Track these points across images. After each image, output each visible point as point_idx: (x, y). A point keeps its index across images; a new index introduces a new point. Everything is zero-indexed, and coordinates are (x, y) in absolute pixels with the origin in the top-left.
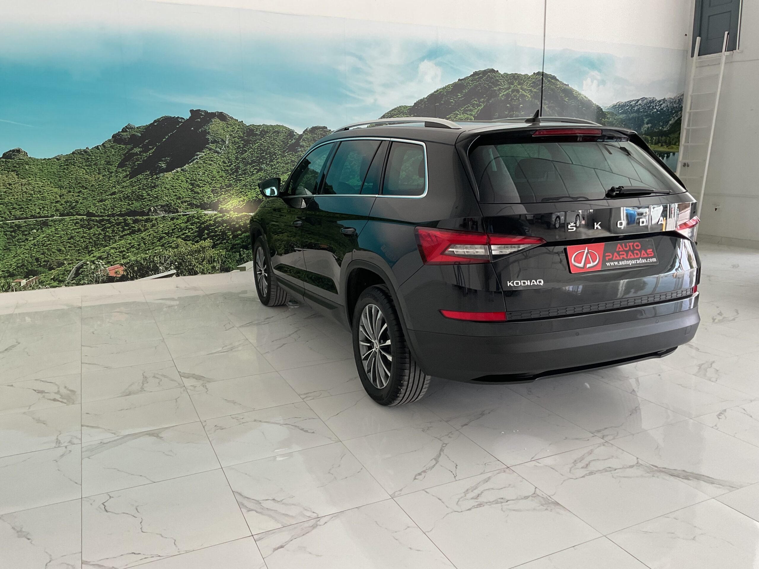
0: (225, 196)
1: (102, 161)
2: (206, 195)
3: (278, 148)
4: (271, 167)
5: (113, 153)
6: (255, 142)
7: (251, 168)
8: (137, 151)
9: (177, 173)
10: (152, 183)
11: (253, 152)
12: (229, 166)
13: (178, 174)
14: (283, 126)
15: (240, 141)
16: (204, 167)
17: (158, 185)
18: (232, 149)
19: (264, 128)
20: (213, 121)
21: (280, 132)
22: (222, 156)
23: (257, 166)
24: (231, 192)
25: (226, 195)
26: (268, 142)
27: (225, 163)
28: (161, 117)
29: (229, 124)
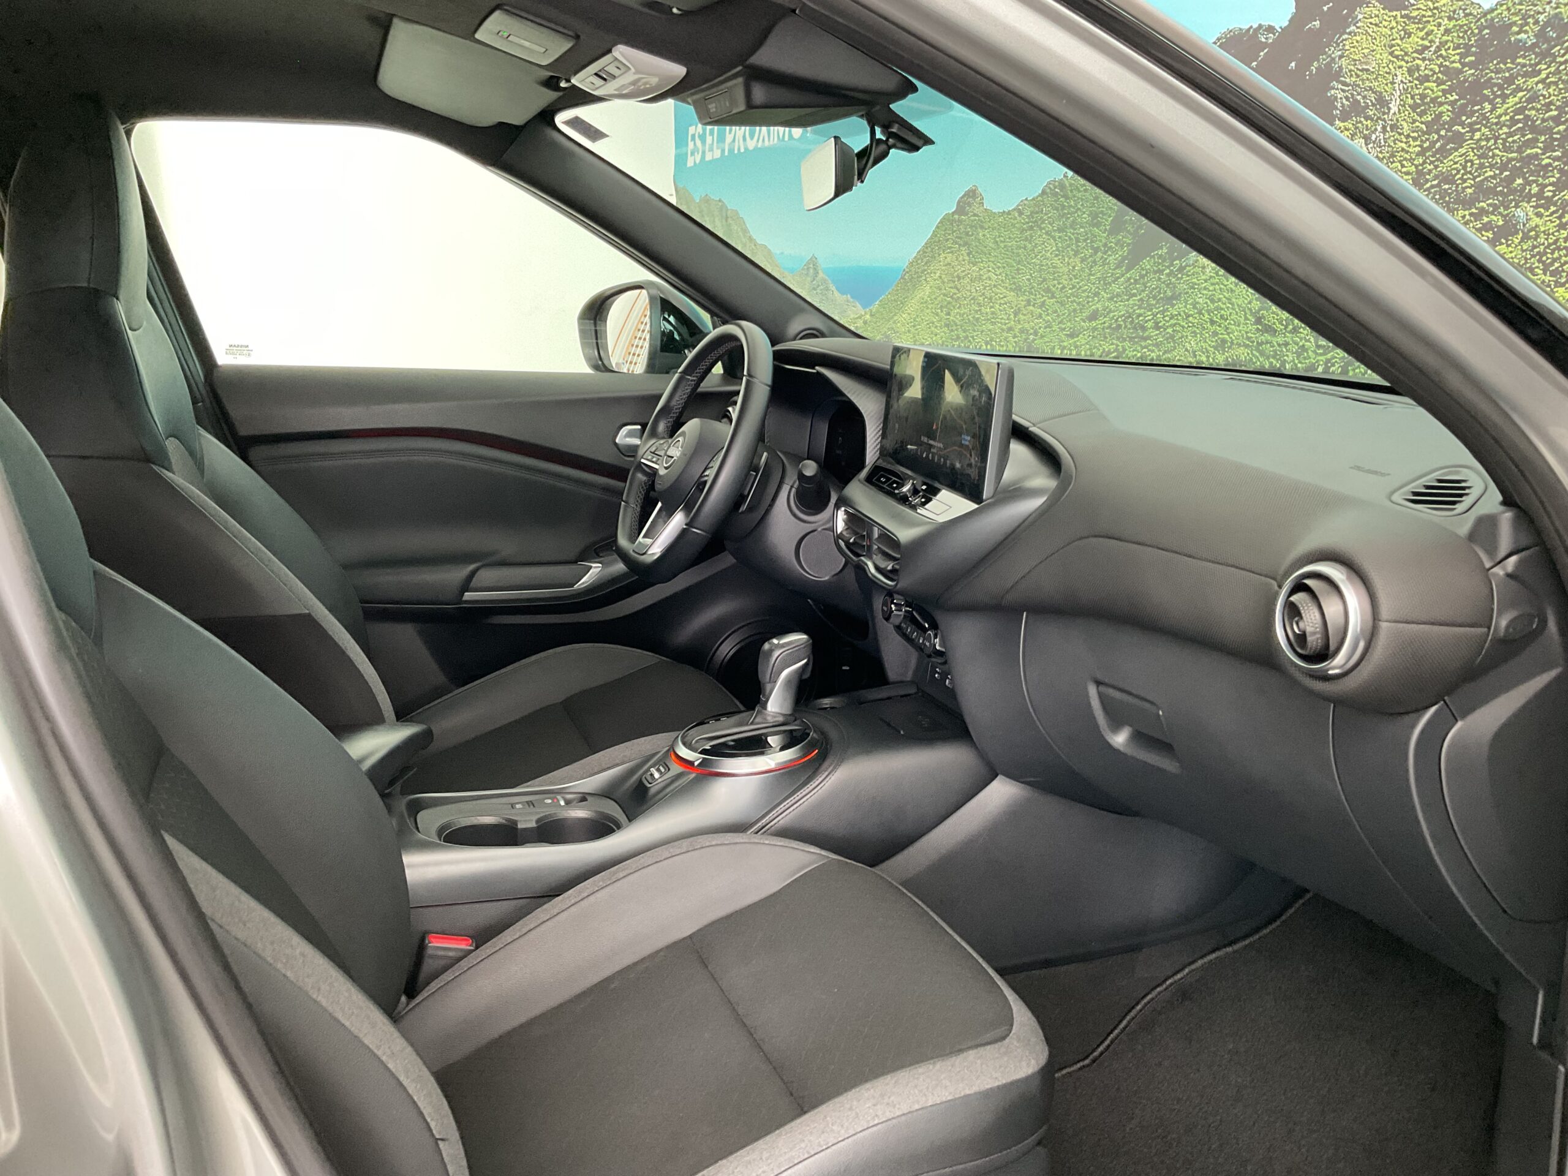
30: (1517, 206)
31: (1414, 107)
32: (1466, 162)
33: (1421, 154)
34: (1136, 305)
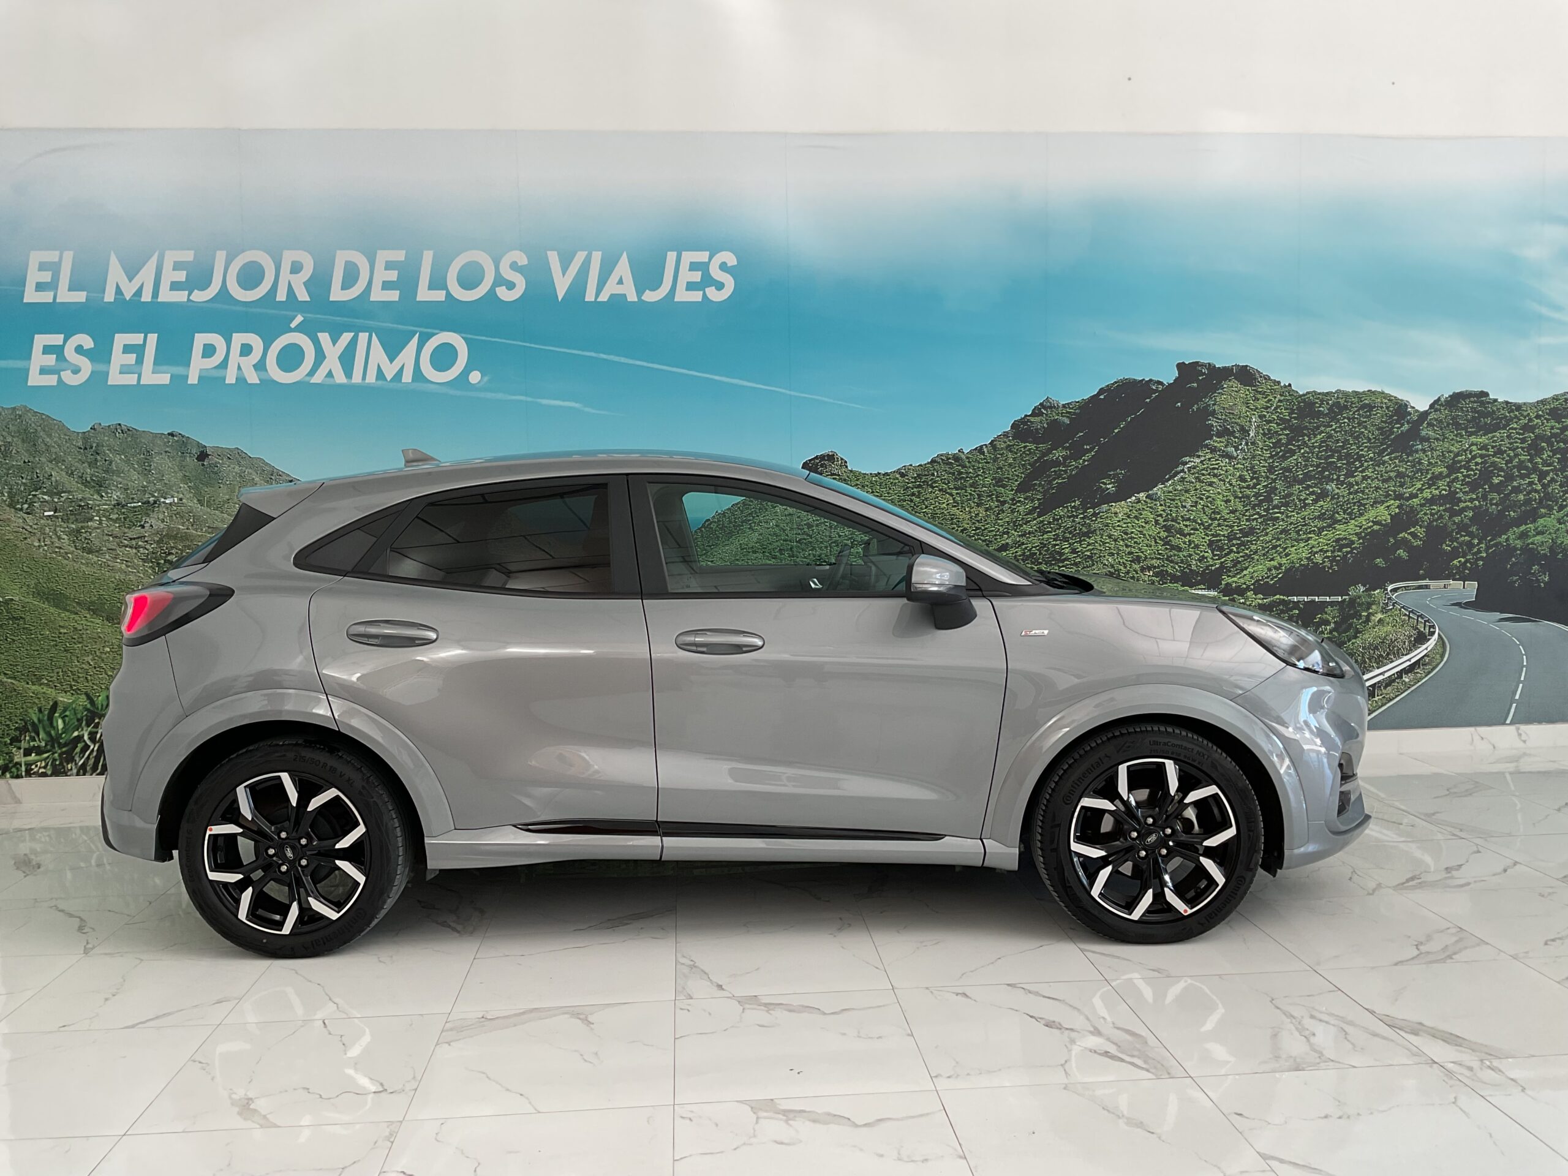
0: (1238, 555)
1: (986, 478)
2: (1199, 554)
3: (1368, 444)
4: (1349, 490)
5: (1011, 461)
6: (1315, 431)
7: (1299, 492)
8: (1059, 456)
9: (1137, 503)
10: (1082, 525)
11: (1310, 455)
12: (1252, 488)
13: (1139, 506)
14: (1383, 393)
15: (1281, 429)
16: (1196, 490)
17: (1095, 530)
18: (1262, 449)
19: (1338, 398)
20: (1225, 386)
21: (1375, 407)
22: (1237, 464)
23: (1316, 485)
24: (1253, 547)
25: (1241, 554)
26: (1346, 431)
27: (1245, 481)
28: (1116, 382)
29: (1260, 393)
30: (1327, 484)
31: (1264, 434)
32: (1298, 463)
33: (1272, 457)
34: (1051, 538)
